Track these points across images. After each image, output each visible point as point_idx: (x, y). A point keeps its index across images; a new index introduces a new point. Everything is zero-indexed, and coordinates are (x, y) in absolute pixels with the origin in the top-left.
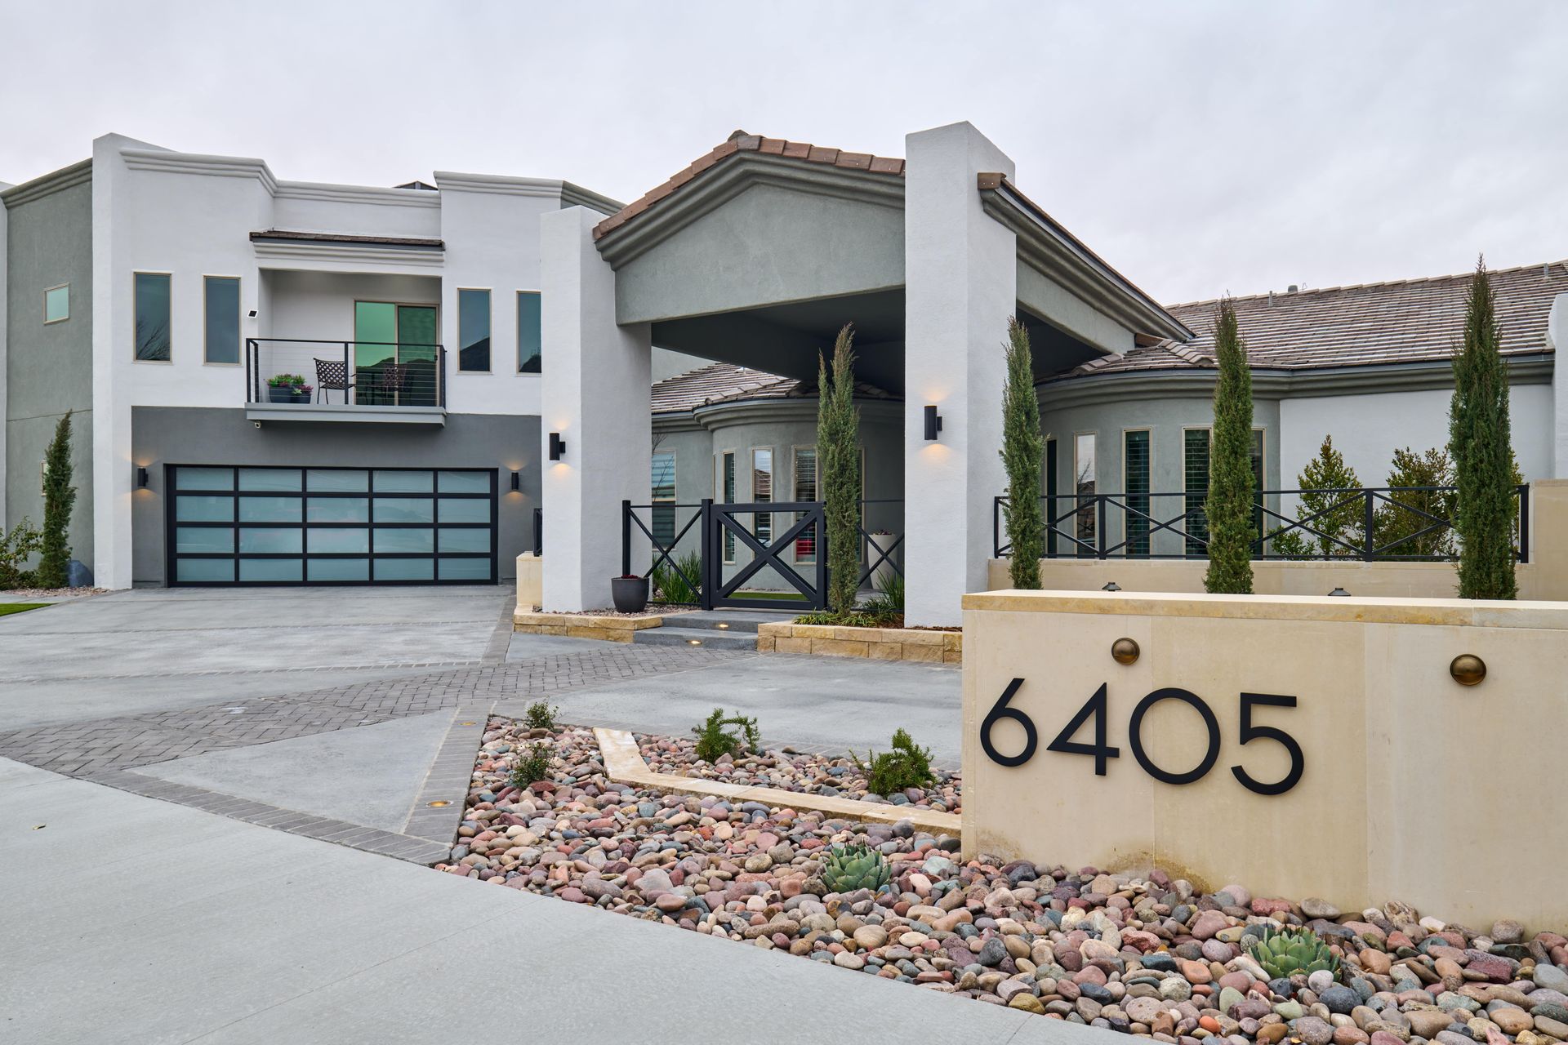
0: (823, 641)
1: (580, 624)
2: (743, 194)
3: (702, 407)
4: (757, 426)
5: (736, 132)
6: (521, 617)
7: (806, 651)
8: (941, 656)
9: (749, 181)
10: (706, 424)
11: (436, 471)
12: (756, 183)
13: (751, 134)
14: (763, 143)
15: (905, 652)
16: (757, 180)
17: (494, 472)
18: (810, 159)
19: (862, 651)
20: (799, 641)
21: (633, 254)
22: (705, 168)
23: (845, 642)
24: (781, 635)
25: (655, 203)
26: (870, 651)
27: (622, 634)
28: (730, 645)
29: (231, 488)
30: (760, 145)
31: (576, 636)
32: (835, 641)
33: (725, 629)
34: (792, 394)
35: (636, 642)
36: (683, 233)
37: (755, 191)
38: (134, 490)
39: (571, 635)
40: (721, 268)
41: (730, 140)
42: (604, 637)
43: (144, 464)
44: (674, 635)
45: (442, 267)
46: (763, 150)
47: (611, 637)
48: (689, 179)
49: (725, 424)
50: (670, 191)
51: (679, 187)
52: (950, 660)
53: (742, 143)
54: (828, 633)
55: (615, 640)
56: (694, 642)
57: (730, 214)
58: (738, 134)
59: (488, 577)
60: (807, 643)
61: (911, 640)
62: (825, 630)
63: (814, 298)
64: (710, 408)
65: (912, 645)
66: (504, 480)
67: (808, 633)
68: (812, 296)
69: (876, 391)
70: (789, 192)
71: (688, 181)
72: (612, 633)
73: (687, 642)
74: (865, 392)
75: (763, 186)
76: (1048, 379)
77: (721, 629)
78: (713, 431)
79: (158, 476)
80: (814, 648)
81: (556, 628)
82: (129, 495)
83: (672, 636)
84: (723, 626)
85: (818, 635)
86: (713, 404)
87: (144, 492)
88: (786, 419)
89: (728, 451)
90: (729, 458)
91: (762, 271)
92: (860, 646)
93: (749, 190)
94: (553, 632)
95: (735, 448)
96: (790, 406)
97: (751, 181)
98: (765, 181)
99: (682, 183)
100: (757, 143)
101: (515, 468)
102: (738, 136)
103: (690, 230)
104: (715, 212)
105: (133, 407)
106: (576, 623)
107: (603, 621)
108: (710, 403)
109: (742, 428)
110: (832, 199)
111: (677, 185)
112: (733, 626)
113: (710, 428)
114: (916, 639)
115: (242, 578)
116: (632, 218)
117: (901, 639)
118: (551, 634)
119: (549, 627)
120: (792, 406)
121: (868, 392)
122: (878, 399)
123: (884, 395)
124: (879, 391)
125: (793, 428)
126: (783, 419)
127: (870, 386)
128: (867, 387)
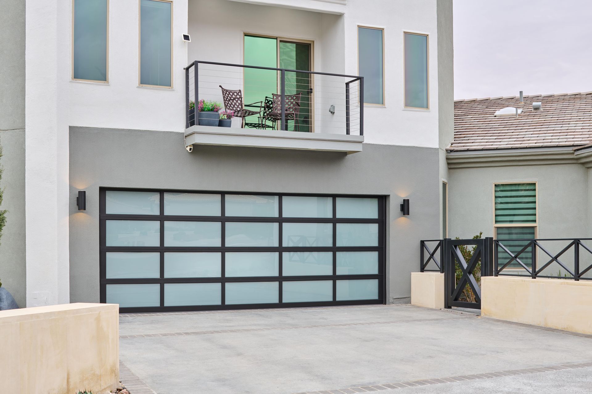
11: (334, 197)
17: (382, 200)
29: (157, 213)
38: (71, 213)
43: (81, 187)
45: (345, 5)
59: (376, 297)
66: (393, 207)
79: (93, 199)
82: (67, 218)
87: (81, 216)
101: (404, 195)
105: (70, 127)
115: (168, 303)
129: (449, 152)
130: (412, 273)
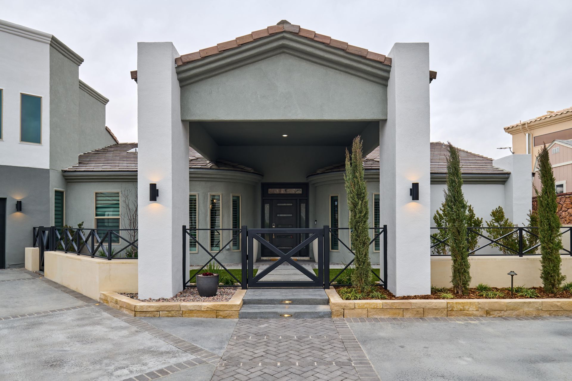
0: (376, 310)
1: (194, 309)
2: (274, 57)
5: (282, 21)
6: (141, 306)
7: (364, 316)
8: (446, 314)
9: (283, 50)
12: (284, 52)
13: (292, 24)
14: (301, 30)
15: (426, 313)
16: (286, 51)
18: (331, 45)
19: (399, 313)
20: (360, 310)
21: (197, 79)
22: (261, 37)
23: (389, 309)
24: (348, 308)
25: (224, 51)
26: (404, 314)
27: (229, 313)
28: (313, 316)
30: (299, 31)
31: (189, 316)
32: (383, 310)
33: (289, 304)
34: (213, 167)
35: (241, 318)
36: (232, 72)
37: (283, 56)
39: (186, 316)
40: (259, 96)
41: (278, 24)
42: (215, 316)
44: (271, 312)
46: (301, 34)
47: (221, 316)
48: (249, 41)
50: (236, 46)
51: (242, 44)
52: (451, 315)
53: (286, 28)
54: (378, 305)
55: (224, 317)
56: (286, 316)
57: (265, 66)
58: (283, 22)
60: (365, 312)
61: (428, 306)
62: (377, 304)
63: (319, 120)
65: (429, 309)
66: (10, 206)
67: (365, 306)
68: (318, 119)
70: (305, 61)
71: (249, 42)
72: (221, 313)
73: (281, 315)
75: (287, 55)
77: (287, 304)
80: (370, 314)
81: (173, 312)
83: (269, 313)
84: (287, 302)
85: (372, 307)
88: (206, 179)
91: (287, 101)
92: (398, 311)
93: (278, 55)
94: (170, 315)
96: (211, 173)
97: (281, 51)
98: (291, 52)
99: (245, 42)
100: (298, 29)
101: (18, 198)
102: (284, 23)
103: (237, 72)
104: (254, 64)
106: (191, 308)
107: (214, 306)
110: (330, 69)
111: (241, 43)
112: (294, 302)
114: (432, 305)
116: (206, 57)
117: (423, 306)
118: (168, 316)
119: (167, 312)
120: (212, 173)
121: (244, 169)
122: (250, 172)
123: (252, 171)
124: (251, 169)
125: (209, 184)
126: (204, 179)
127: (244, 166)
128: (243, 167)
129: (64, 172)
130: (26, 248)
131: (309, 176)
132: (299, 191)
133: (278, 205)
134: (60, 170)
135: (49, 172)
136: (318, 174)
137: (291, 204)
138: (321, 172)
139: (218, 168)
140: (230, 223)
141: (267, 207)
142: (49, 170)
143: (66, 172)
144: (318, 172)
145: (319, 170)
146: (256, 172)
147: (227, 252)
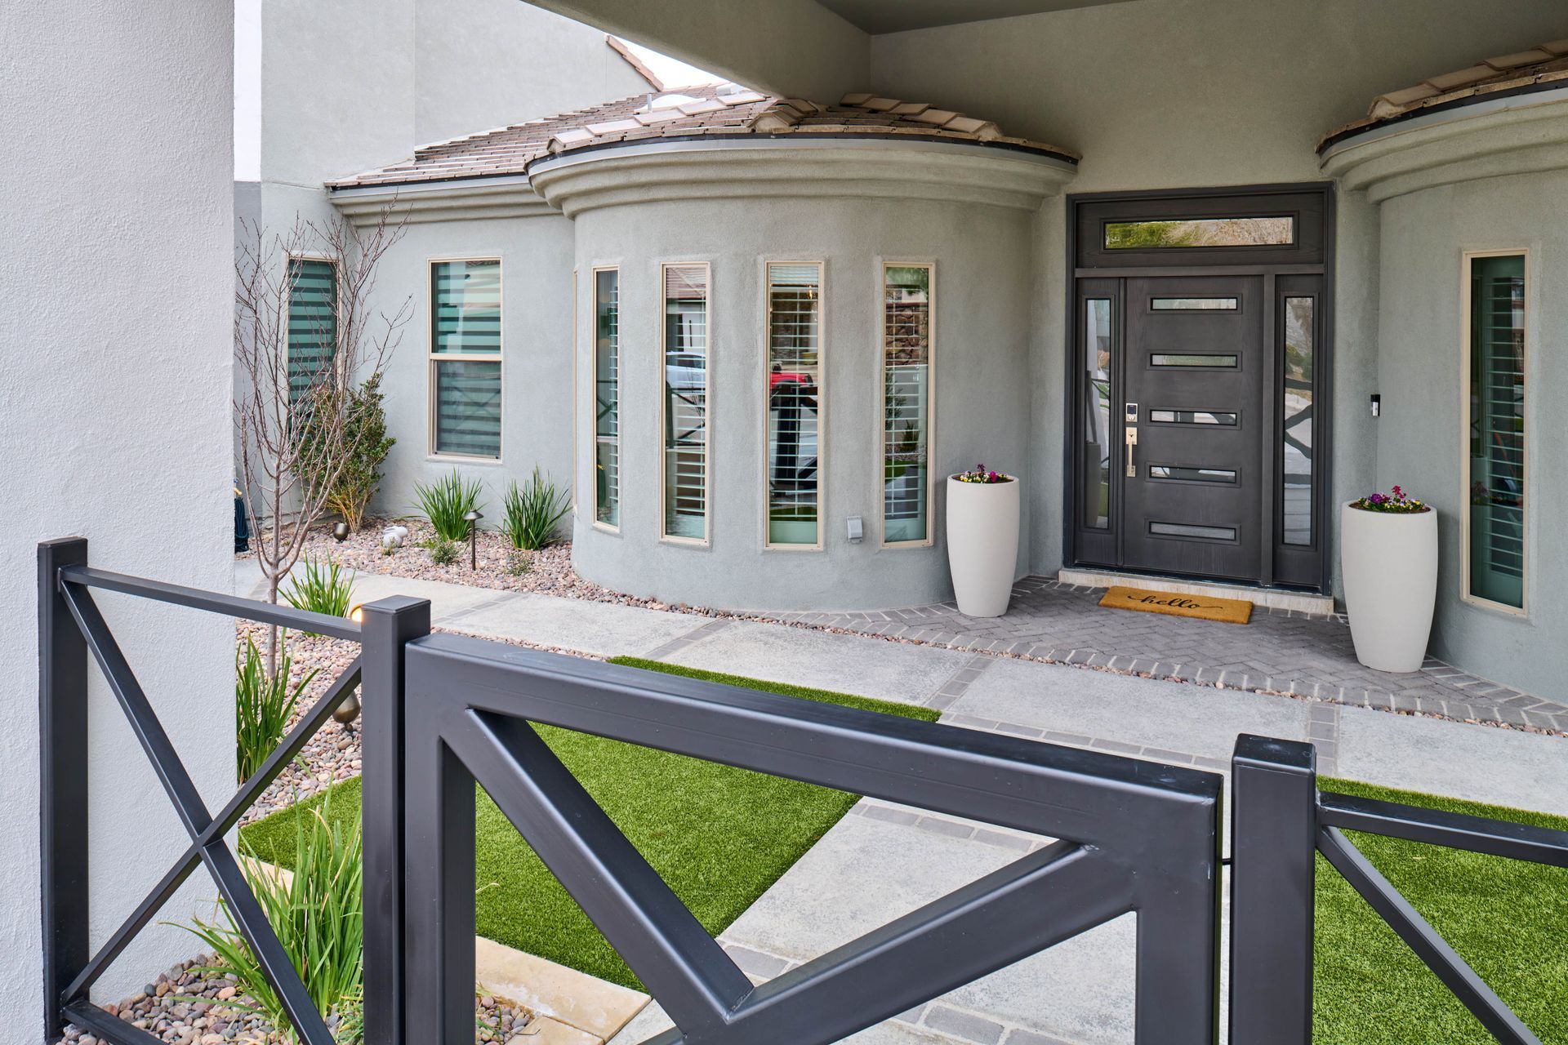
3: (543, 159)
4: (673, 206)
10: (559, 202)
34: (765, 126)
49: (598, 200)
64: (560, 162)
69: (970, 125)
74: (938, 126)
76: (1483, 89)
78: (573, 216)
86: (567, 153)
89: (604, 265)
90: (605, 280)
95: (620, 259)
96: (756, 156)
108: (558, 149)
109: (638, 209)
113: (568, 208)
120: (762, 156)
121: (949, 126)
122: (975, 142)
123: (989, 134)
124: (978, 123)
125: (763, 213)
126: (738, 190)
127: (951, 114)
128: (941, 116)
131: (1330, 142)
132: (1277, 230)
133: (1159, 304)
134: (319, 183)
135: (259, 193)
136: (1381, 123)
137: (1231, 304)
138: (1401, 110)
139: (791, 129)
140: (872, 406)
141: (1098, 314)
142: (260, 187)
143: (337, 192)
144: (1383, 110)
145: (1386, 96)
146: (1014, 141)
147: (855, 550)
